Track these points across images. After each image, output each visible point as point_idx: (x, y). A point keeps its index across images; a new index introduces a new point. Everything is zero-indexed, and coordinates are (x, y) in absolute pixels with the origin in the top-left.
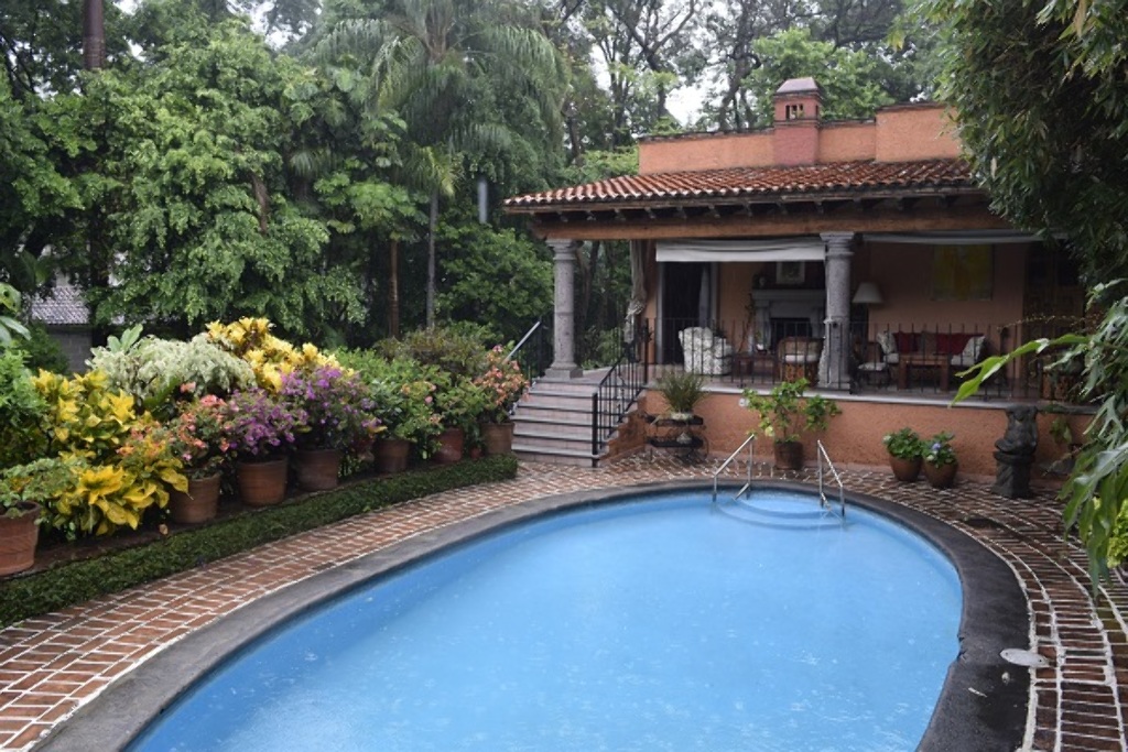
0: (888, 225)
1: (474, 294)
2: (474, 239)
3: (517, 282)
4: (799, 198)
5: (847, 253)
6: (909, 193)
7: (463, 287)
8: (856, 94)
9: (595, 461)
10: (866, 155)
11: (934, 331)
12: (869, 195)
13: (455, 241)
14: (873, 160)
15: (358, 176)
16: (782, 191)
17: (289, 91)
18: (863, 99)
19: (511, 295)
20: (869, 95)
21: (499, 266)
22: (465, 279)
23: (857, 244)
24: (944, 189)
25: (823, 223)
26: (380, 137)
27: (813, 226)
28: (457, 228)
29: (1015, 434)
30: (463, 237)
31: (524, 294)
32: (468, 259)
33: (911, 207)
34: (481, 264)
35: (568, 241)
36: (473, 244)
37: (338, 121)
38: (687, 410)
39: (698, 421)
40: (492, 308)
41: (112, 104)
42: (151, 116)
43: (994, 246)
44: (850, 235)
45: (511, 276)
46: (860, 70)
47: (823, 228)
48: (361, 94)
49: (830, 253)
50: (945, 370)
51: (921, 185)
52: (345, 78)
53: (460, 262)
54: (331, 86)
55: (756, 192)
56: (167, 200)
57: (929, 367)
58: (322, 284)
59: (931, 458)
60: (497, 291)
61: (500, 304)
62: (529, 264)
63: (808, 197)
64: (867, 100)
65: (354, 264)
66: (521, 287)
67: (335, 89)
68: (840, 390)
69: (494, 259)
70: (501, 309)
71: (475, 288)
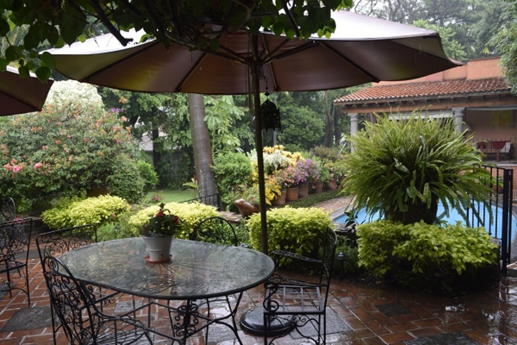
0: (477, 105)
1: (293, 133)
2: (292, 111)
3: (309, 127)
4: (445, 97)
5: (462, 115)
6: (485, 94)
7: (288, 130)
8: (448, 46)
10: (462, 76)
11: (490, 140)
12: (470, 95)
13: (285, 112)
14: (466, 78)
16: (439, 94)
18: (451, 47)
19: (307, 132)
20: (454, 45)
21: (302, 121)
22: (288, 127)
23: (465, 112)
24: (497, 93)
25: (453, 105)
27: (449, 106)
28: (285, 107)
30: (288, 110)
31: (312, 132)
32: (289, 119)
33: (485, 98)
34: (295, 121)
35: (356, 114)
36: (291, 113)
40: (299, 138)
43: (514, 110)
44: (463, 108)
45: (306, 125)
46: (450, 35)
47: (453, 106)
49: (455, 115)
50: (498, 154)
51: (490, 91)
53: (286, 120)
55: (429, 95)
57: (493, 153)
58: (239, 132)
60: (301, 131)
61: (303, 136)
62: (314, 120)
63: (448, 97)
64: (453, 47)
65: (248, 123)
66: (311, 129)
69: (300, 119)
70: (304, 138)
71: (293, 130)
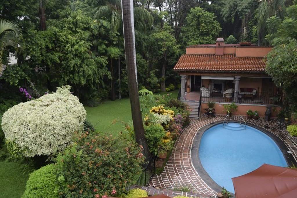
9: (198, 118)
15: (107, 46)
17: (92, 27)
26: (114, 37)
27: (233, 75)
29: (268, 111)
37: (103, 33)
38: (212, 108)
39: (214, 109)
41: (57, 35)
42: (66, 37)
44: (240, 77)
47: (235, 75)
48: (109, 27)
49: (236, 79)
52: (105, 23)
54: (101, 25)
56: (74, 58)
59: (255, 115)
67: (102, 25)
68: (237, 103)
